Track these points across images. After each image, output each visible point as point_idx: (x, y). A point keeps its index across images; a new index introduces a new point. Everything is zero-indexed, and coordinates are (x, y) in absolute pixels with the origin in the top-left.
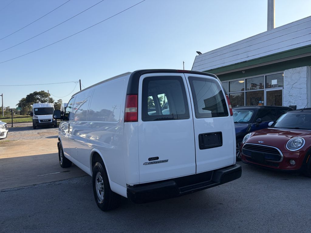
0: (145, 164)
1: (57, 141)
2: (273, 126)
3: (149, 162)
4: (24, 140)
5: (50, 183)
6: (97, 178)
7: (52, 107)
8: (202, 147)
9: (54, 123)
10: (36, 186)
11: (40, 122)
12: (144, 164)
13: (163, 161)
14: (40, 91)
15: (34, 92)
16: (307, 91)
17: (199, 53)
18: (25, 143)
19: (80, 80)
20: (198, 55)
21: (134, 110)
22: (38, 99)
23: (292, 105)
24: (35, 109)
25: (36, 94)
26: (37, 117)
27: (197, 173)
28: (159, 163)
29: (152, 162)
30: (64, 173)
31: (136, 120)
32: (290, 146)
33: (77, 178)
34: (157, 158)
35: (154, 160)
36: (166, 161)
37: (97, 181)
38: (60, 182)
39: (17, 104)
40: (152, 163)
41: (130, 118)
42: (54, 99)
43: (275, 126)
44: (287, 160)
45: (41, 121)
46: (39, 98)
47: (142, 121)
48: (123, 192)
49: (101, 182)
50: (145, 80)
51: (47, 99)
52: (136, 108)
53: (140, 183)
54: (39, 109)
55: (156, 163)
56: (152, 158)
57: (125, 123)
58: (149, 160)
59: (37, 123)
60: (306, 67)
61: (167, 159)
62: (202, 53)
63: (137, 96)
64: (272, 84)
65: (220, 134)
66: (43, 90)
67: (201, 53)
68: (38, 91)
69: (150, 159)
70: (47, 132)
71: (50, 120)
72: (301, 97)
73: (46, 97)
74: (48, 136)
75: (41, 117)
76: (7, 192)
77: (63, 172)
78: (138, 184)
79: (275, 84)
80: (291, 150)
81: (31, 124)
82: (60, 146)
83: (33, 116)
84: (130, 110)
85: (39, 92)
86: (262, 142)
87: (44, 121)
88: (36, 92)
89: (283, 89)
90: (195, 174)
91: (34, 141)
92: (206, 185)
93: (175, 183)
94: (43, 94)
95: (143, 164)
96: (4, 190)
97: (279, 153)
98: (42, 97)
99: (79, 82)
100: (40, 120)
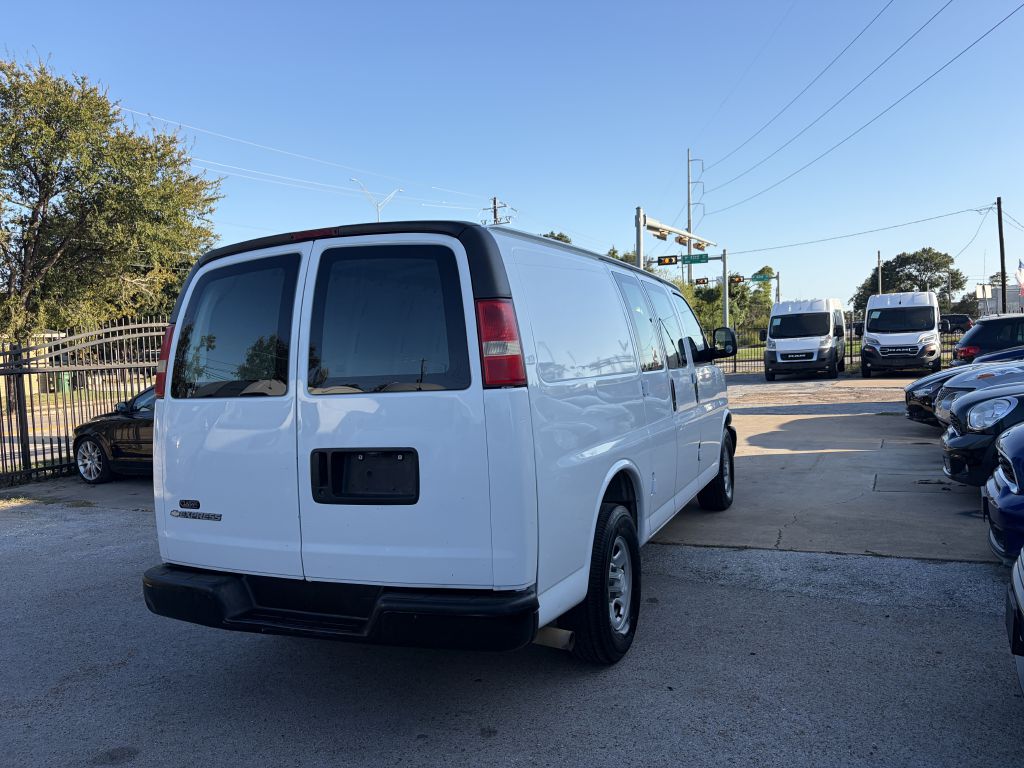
0: (174, 514)
3: (179, 509)
9: (823, 362)
11: (780, 360)
13: (208, 517)
14: (919, 249)
15: (898, 257)
19: (999, 199)
22: (909, 277)
25: (903, 260)
26: (775, 346)
28: (198, 518)
29: (185, 513)
31: (163, 395)
34: (197, 505)
35: (190, 507)
36: (218, 518)
39: (852, 299)
40: (185, 515)
42: (965, 274)
45: (784, 356)
46: (915, 273)
47: (171, 396)
51: (940, 277)
55: (195, 517)
56: (185, 501)
58: (180, 506)
61: (217, 513)
66: (927, 247)
68: (910, 251)
69: (183, 504)
71: (810, 355)
73: (937, 270)
75: (785, 345)
85: (914, 256)
87: (791, 358)
88: (904, 254)
94: (926, 260)
95: (169, 513)
98: (926, 269)
99: (996, 206)
100: (781, 355)
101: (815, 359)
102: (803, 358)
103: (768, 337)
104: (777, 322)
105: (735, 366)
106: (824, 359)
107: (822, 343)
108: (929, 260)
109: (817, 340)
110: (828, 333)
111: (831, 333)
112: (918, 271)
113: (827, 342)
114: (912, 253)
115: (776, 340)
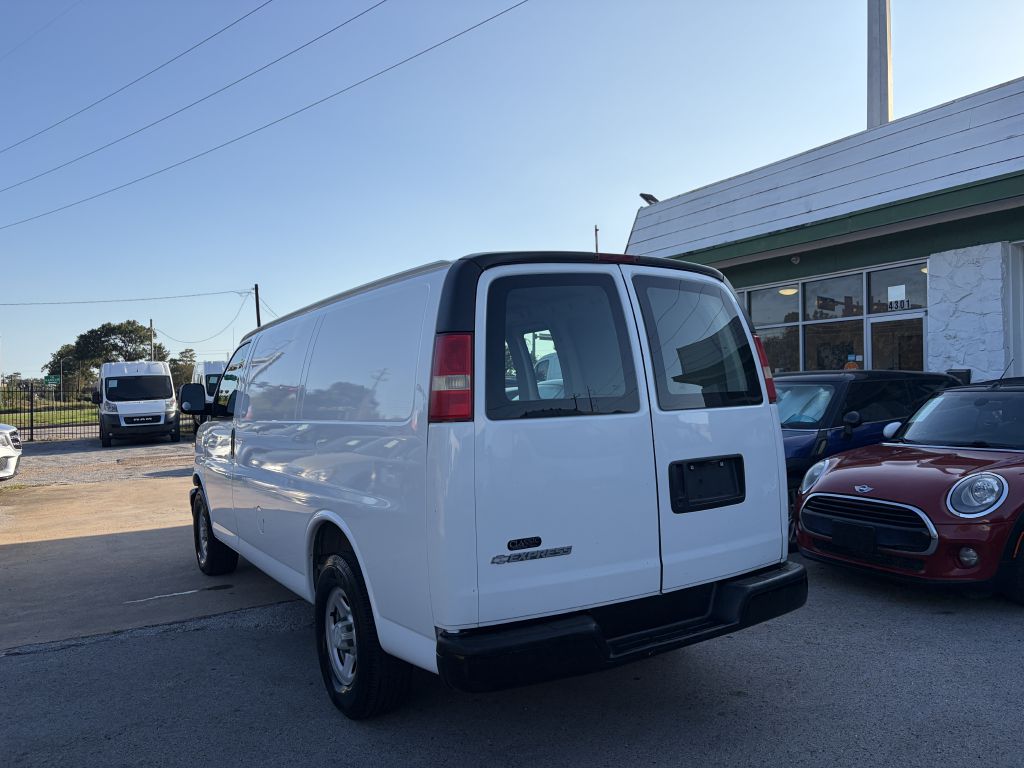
0: (498, 560)
1: (188, 485)
2: (898, 435)
3: (509, 553)
4: (73, 485)
5: (170, 624)
6: (330, 610)
7: (164, 374)
8: (679, 506)
9: (171, 426)
10: (121, 637)
11: (123, 424)
12: (493, 562)
13: (555, 553)
14: (124, 321)
15: (103, 326)
16: (1005, 323)
17: (648, 198)
18: (76, 492)
19: (256, 286)
20: (645, 204)
21: (459, 383)
22: (115, 347)
23: (957, 367)
24: (108, 379)
25: (108, 330)
26: (115, 409)
27: (664, 592)
28: (541, 557)
29: (520, 555)
30: (212, 591)
31: (470, 417)
32: (958, 503)
33: (258, 610)
34: (537, 541)
35: (525, 547)
36: (567, 551)
37: (329, 620)
38: (203, 623)
39: (46, 366)
40: (519, 558)
41: (446, 409)
42: (167, 349)
43: (907, 437)
44: (951, 549)
45: (129, 420)
46: (120, 344)
47: (486, 418)
48: (424, 653)
49: (345, 623)
50: (497, 286)
51: (144, 349)
52: (469, 377)
53: (481, 625)
54: (122, 380)
55: (533, 556)
56: (519, 541)
57: (432, 425)
58: (510, 548)
59: (114, 426)
60: (999, 245)
61: (567, 545)
62: (660, 200)
63: (469, 337)
64: (890, 300)
65: (736, 463)
66: (131, 320)
67: (655, 200)
68: (116, 322)
69: (512, 545)
70: (148, 459)
71: (157, 418)
72: (984, 342)
73: (142, 342)
74: (152, 471)
75: (127, 408)
76: (27, 657)
77: (209, 589)
78: (476, 626)
79: (899, 299)
80: (962, 515)
81: (94, 432)
82: (198, 502)
83: (102, 405)
84: (448, 382)
85: (120, 327)
86: (867, 489)
87: (137, 422)
88: (109, 324)
89: (926, 314)
90: (658, 593)
91: (105, 485)
92: (695, 631)
93: (594, 625)
94: (131, 332)
95: (490, 560)
96: (17, 651)
97: (925, 526)
98: (131, 341)
99: (254, 291)
100: (125, 418)
101: (162, 422)
102: (149, 421)
103: (105, 399)
104: (114, 384)
105: (32, 434)
106: (171, 423)
107: (167, 406)
108: (133, 332)
109: (162, 403)
110: (171, 396)
111: (174, 397)
112: (123, 342)
113: (172, 405)
114: (117, 324)
115: (116, 403)
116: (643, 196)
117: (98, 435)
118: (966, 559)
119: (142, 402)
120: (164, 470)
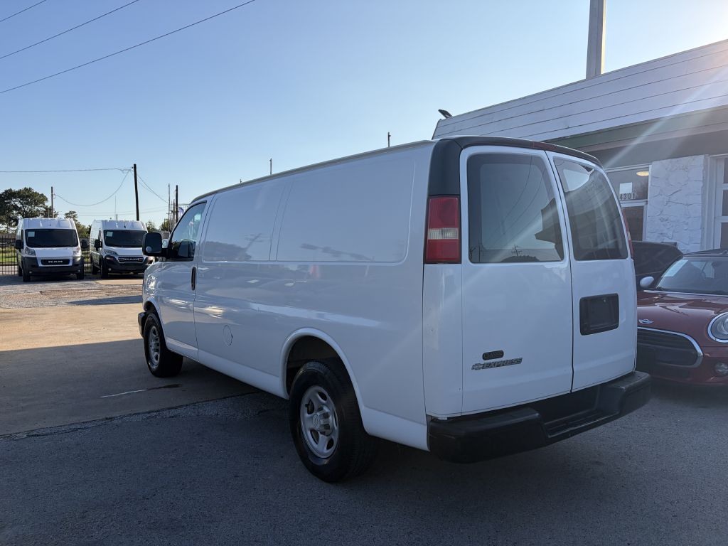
0: (476, 367)
3: (483, 362)
4: (13, 309)
5: (149, 413)
6: (305, 401)
7: (71, 228)
8: (585, 330)
9: (77, 267)
10: (115, 422)
11: (40, 265)
12: (473, 369)
13: (512, 362)
14: (22, 188)
15: (6, 191)
16: (703, 211)
17: (444, 113)
18: (21, 315)
19: (135, 165)
20: (443, 118)
21: (451, 234)
22: (15, 207)
23: (667, 240)
25: (10, 194)
26: (34, 253)
27: (573, 391)
28: (503, 365)
29: (490, 364)
30: (167, 389)
31: (458, 260)
32: (716, 331)
33: (211, 402)
34: (500, 354)
35: (493, 357)
36: (519, 361)
37: (304, 410)
38: (173, 412)
40: (489, 366)
43: (659, 285)
44: (711, 363)
45: (44, 262)
46: (19, 205)
47: (469, 261)
48: (417, 436)
49: (322, 412)
50: (472, 160)
51: (38, 210)
52: (457, 229)
53: (463, 414)
54: (38, 231)
55: (498, 365)
56: (490, 353)
57: (428, 266)
58: (484, 359)
59: (33, 266)
60: (702, 157)
61: (519, 357)
62: (453, 114)
63: (457, 199)
64: (621, 193)
65: (614, 300)
66: (28, 187)
67: (450, 115)
68: (16, 188)
69: (486, 356)
70: (63, 291)
71: (67, 261)
72: (687, 224)
73: (36, 205)
74: (74, 300)
75: (42, 253)
76: (46, 438)
77: (164, 387)
78: (459, 415)
79: (628, 192)
80: (718, 340)
81: (14, 270)
83: (23, 251)
84: (442, 233)
85: (19, 192)
86: (648, 322)
87: (51, 264)
88: (11, 190)
89: (647, 204)
90: (569, 392)
91: (40, 310)
93: (537, 414)
94: (28, 196)
95: (471, 367)
96: (35, 433)
97: (695, 348)
98: (27, 204)
99: (133, 169)
100: (42, 261)
101: (71, 264)
102: (60, 263)
103: (25, 246)
104: (32, 234)
106: (77, 265)
107: (74, 252)
108: (29, 197)
109: (70, 250)
110: (77, 245)
111: (79, 246)
112: (21, 203)
113: (77, 252)
114: (17, 190)
115: (35, 249)
116: (440, 111)
117: (16, 273)
118: (720, 370)
119: (55, 249)
120: (81, 299)
